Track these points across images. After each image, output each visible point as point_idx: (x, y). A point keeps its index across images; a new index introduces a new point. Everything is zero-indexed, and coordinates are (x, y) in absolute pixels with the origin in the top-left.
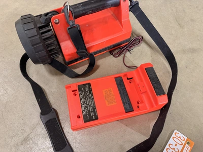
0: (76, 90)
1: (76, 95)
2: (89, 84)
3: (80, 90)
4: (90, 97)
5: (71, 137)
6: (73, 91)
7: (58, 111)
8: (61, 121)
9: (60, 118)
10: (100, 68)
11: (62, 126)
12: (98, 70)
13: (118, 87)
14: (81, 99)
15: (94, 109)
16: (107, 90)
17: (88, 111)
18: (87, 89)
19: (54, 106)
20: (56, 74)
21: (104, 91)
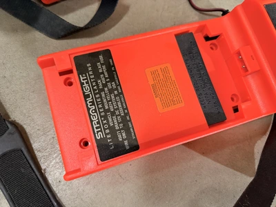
0: (70, 71)
1: (71, 84)
2: (107, 54)
3: (82, 70)
4: (111, 91)
5: (68, 192)
6: (61, 74)
7: (28, 129)
8: (38, 154)
9: (35, 146)
10: (130, 13)
11: (43, 167)
12: (125, 18)
13: (186, 61)
14: (86, 97)
15: (125, 122)
16: (158, 68)
17: (109, 128)
18: (102, 69)
19: (16, 116)
20: (14, 30)
21: (148, 71)
